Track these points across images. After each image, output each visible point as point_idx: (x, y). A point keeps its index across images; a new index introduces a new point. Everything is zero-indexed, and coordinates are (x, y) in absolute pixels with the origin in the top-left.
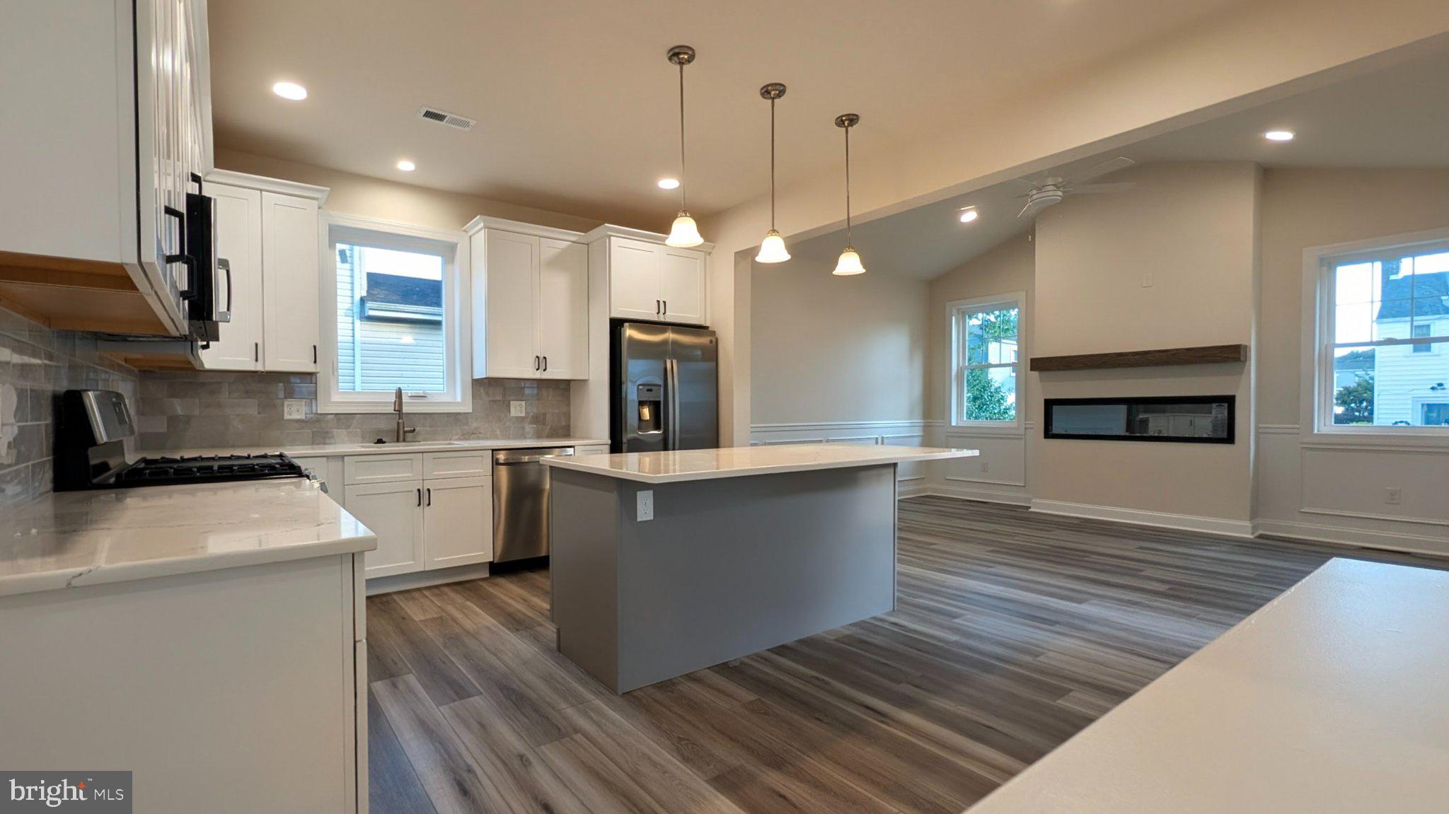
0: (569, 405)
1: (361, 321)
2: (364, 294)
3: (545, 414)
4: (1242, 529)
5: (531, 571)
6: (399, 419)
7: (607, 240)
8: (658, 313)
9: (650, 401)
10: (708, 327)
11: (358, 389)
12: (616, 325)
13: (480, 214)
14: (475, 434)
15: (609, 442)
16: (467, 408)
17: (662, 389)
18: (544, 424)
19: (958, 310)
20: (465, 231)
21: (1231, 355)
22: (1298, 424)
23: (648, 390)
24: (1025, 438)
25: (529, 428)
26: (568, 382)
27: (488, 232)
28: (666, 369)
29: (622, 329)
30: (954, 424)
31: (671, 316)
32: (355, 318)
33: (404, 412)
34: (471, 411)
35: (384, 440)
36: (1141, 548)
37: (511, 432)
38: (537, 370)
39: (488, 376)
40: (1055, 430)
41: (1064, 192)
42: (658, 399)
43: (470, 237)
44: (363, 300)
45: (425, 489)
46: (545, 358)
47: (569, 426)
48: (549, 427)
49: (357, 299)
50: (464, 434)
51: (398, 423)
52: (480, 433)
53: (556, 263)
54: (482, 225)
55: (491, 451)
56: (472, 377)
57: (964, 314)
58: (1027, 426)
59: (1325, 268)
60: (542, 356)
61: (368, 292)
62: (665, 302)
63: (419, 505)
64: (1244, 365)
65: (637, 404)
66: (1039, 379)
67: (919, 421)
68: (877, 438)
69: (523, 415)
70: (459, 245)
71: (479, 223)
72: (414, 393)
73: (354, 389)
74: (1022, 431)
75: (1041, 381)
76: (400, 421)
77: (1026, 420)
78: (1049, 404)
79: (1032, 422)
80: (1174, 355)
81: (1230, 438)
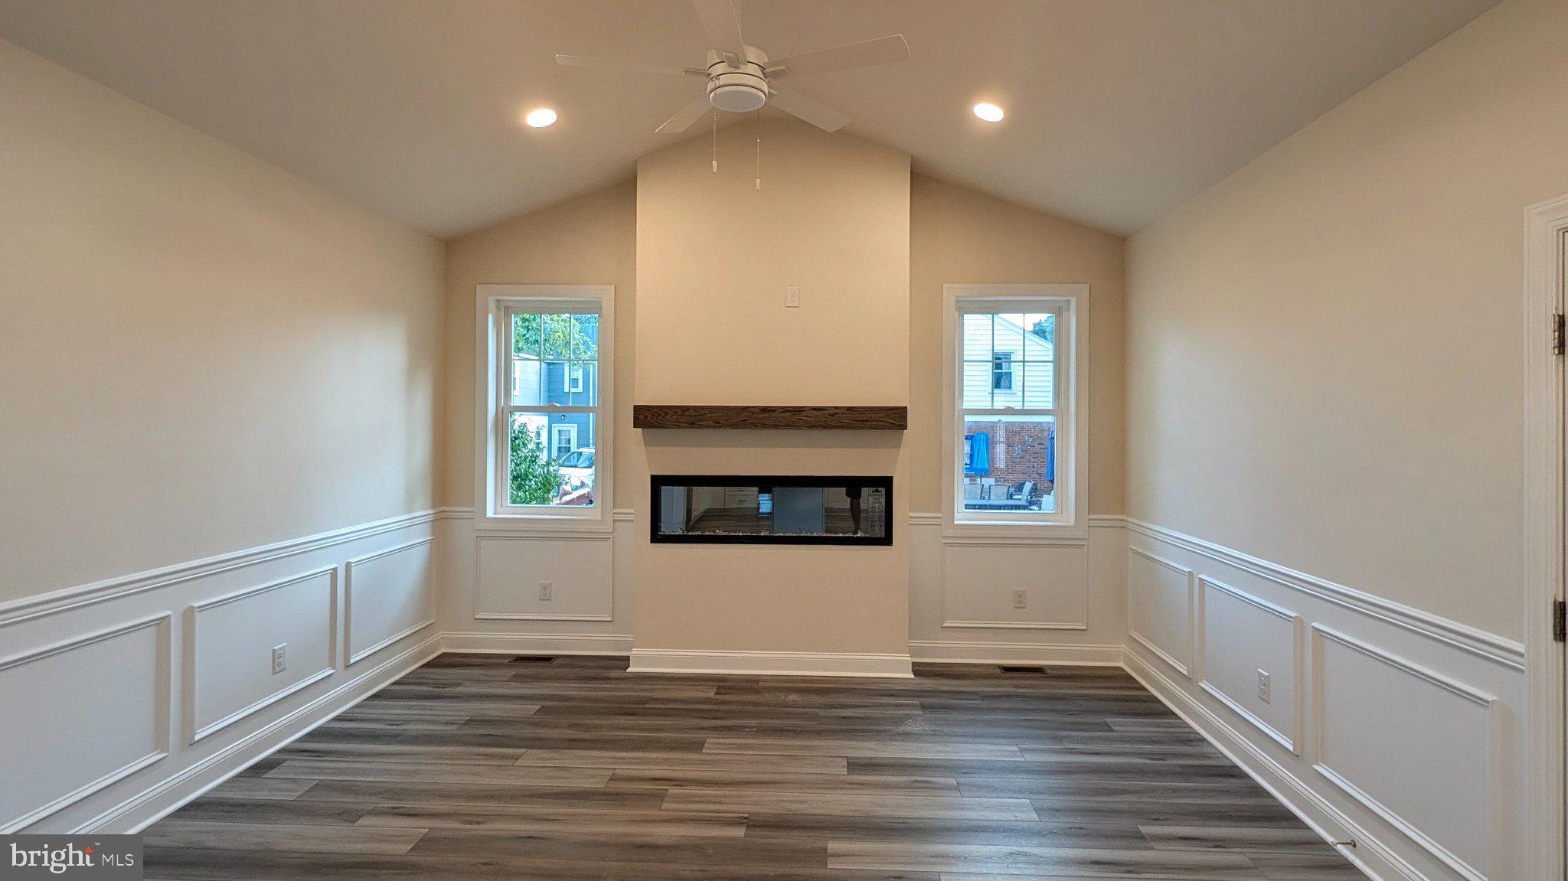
4: (897, 665)
19: (498, 301)
22: (939, 512)
24: (613, 537)
30: (490, 514)
40: (665, 529)
57: (507, 312)
58: (618, 517)
59: (958, 313)
64: (904, 433)
66: (642, 443)
67: (423, 513)
68: (335, 569)
74: (608, 527)
75: (646, 444)
77: (614, 507)
78: (659, 482)
79: (632, 511)
80: (832, 414)
81: (887, 539)
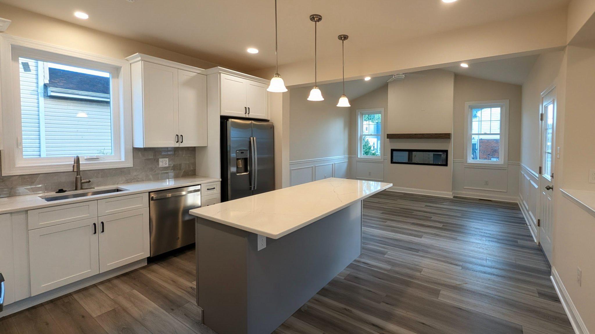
0: (195, 158)
1: (44, 98)
2: (47, 82)
3: (180, 165)
4: (449, 195)
5: (175, 256)
6: (77, 175)
7: (219, 75)
8: (245, 113)
9: (242, 158)
10: (269, 120)
11: (43, 155)
12: (224, 120)
13: (139, 52)
14: (135, 179)
15: (221, 180)
16: (130, 164)
17: (248, 151)
18: (180, 169)
19: (360, 113)
20: (127, 60)
21: (446, 136)
22: (463, 159)
23: (241, 153)
24: (385, 163)
25: (171, 174)
26: (195, 147)
27: (144, 63)
28: (250, 142)
29: (228, 122)
30: (359, 157)
31: (252, 115)
32: (40, 95)
33: (81, 170)
34: (132, 166)
35: (64, 189)
36: (426, 206)
37: (160, 175)
38: (177, 142)
39: (144, 147)
40: (394, 161)
41: (405, 75)
42: (246, 157)
43: (131, 64)
44: (46, 86)
45: (100, 222)
46: (181, 135)
47: (195, 170)
48: (183, 171)
49: (41, 85)
50: (127, 180)
51: (76, 178)
52: (139, 178)
53: (189, 83)
54: (140, 58)
55: (148, 193)
56: (133, 146)
57: (362, 115)
58: (384, 158)
59: (470, 109)
60: (180, 135)
61: (49, 81)
62: (249, 108)
63: (95, 233)
64: (450, 140)
65: (236, 159)
66: (389, 141)
67: (347, 156)
68: (333, 164)
69: (167, 165)
70: (122, 68)
71: (139, 57)
72: (89, 156)
73: (40, 155)
74: (382, 160)
76: (78, 176)
77: (384, 156)
78: (392, 151)
80: (431, 135)
81: (446, 165)
